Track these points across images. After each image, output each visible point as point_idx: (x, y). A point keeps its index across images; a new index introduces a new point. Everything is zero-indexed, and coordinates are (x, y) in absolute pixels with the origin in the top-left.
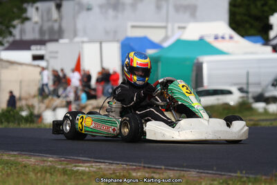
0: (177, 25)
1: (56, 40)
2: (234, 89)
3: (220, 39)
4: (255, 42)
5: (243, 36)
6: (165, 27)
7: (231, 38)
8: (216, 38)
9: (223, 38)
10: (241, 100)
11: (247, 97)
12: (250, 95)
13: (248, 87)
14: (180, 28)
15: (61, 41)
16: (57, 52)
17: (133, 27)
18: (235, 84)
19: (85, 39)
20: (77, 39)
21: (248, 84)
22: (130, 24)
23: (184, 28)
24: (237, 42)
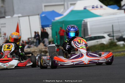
0: (69, 3)
1: (4, 17)
2: (106, 35)
3: (95, 8)
4: (114, 8)
5: (107, 5)
6: (63, 5)
7: (101, 7)
8: (93, 8)
9: (97, 7)
10: (110, 41)
11: (113, 39)
12: (115, 38)
13: (113, 34)
14: (71, 4)
15: (7, 17)
16: (5, 24)
17: (45, 6)
18: (106, 33)
19: (20, 15)
20: (15, 16)
21: (113, 32)
22: (44, 5)
23: (74, 4)
24: (105, 9)
